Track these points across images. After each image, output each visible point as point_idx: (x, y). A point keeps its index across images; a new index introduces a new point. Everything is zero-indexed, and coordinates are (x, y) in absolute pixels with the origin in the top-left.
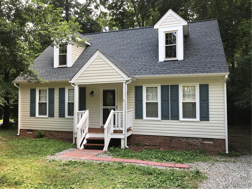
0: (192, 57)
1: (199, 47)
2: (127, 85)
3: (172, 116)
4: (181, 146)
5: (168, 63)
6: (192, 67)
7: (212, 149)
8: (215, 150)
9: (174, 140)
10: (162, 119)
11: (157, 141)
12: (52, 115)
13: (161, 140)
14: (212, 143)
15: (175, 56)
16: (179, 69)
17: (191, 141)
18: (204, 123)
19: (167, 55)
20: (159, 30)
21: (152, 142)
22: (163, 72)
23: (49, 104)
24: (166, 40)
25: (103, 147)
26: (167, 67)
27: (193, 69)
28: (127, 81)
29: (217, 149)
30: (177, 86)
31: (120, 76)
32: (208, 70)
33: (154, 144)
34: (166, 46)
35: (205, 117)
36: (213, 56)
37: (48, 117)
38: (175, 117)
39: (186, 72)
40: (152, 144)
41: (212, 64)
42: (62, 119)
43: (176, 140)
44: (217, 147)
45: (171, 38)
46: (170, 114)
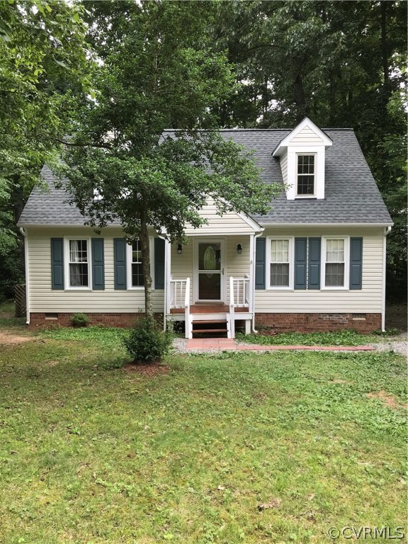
0: (334, 195)
1: (341, 178)
2: (257, 238)
3: (310, 284)
4: (322, 326)
5: (302, 203)
6: (341, 212)
7: (363, 328)
8: (368, 329)
9: (311, 319)
11: (287, 321)
12: (99, 285)
13: (292, 319)
14: (364, 319)
15: (311, 192)
16: (323, 215)
17: (335, 318)
18: (355, 293)
19: (301, 190)
20: (289, 150)
21: (279, 323)
22: (301, 218)
23: (93, 266)
24: (299, 166)
25: (226, 333)
26: (304, 209)
27: (342, 215)
28: (257, 233)
29: (370, 326)
30: (319, 240)
31: (246, 225)
32: (365, 218)
33: (282, 326)
34: (299, 176)
35: (356, 284)
36: (365, 196)
37: (91, 289)
38: (315, 285)
39: (334, 220)
40: (278, 326)
41: (368, 209)
42: (120, 293)
43: (315, 318)
44: (370, 324)
45: (306, 163)
46: (307, 280)
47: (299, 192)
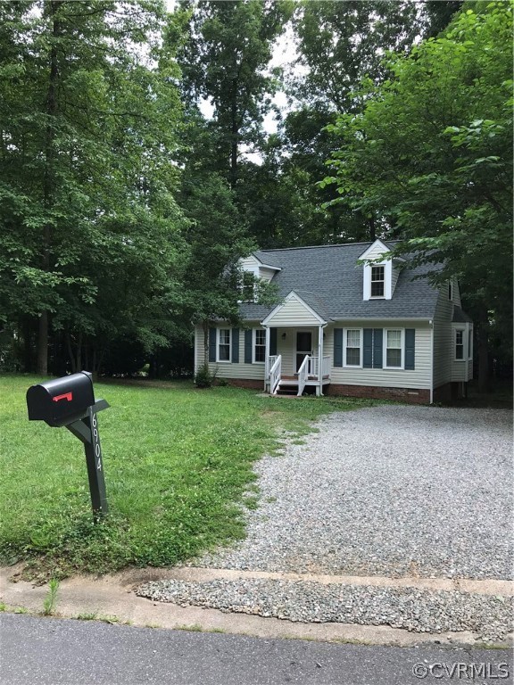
0: (401, 296)
3: (374, 364)
6: (399, 309)
7: (416, 401)
9: (376, 391)
10: (364, 367)
12: (236, 360)
14: (417, 393)
15: (382, 294)
16: (383, 312)
17: (395, 392)
18: (409, 372)
19: (373, 293)
23: (233, 347)
24: (372, 275)
25: (297, 392)
28: (323, 325)
29: (422, 400)
31: (315, 319)
33: (354, 395)
34: (372, 283)
35: (410, 365)
37: (231, 362)
38: (379, 365)
40: (352, 395)
42: (248, 365)
43: (379, 391)
44: (422, 398)
45: (378, 273)
46: (373, 361)
47: (373, 294)
